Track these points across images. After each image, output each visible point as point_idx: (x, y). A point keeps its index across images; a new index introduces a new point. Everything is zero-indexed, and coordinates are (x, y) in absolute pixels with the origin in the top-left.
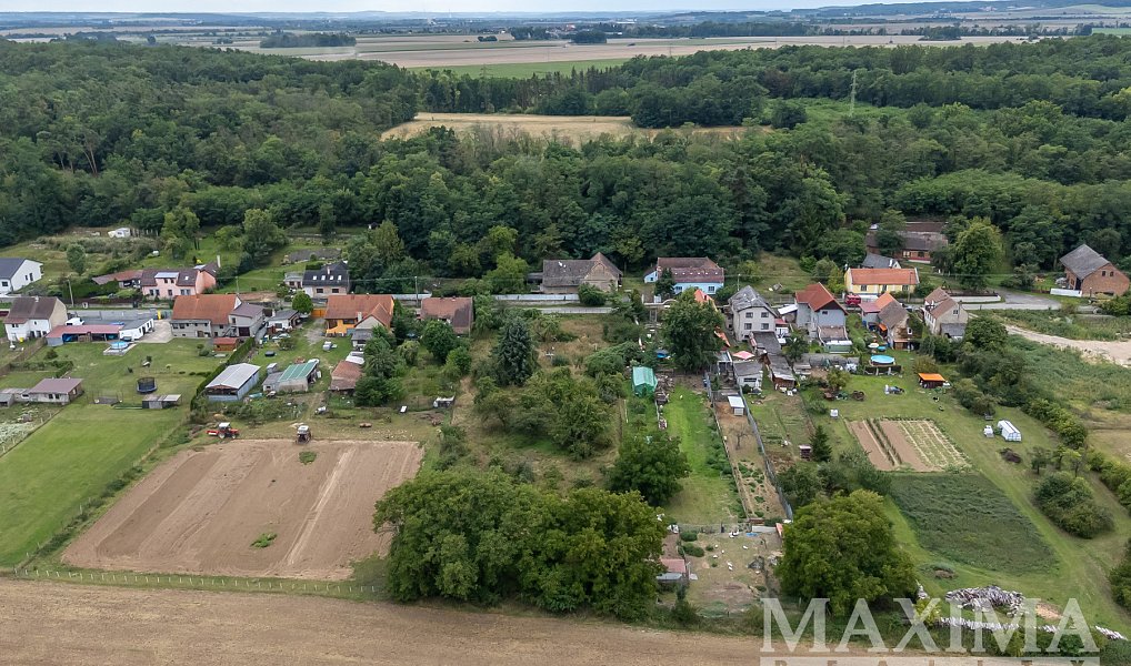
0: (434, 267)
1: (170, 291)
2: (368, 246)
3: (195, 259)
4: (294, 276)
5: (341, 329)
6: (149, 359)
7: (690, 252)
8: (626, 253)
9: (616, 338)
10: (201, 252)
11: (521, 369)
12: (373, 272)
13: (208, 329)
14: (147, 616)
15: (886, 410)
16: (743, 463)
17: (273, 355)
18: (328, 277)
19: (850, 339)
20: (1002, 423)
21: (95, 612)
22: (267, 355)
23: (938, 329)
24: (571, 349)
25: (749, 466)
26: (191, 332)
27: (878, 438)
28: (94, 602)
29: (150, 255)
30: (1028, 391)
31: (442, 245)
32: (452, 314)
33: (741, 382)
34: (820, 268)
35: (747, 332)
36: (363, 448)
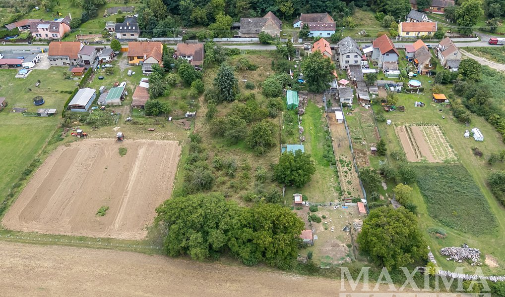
0: (183, 20)
1: (46, 35)
2: (147, 10)
3: (58, 13)
4: (111, 24)
5: (136, 61)
6: (39, 82)
7: (318, 10)
8: (284, 11)
9: (278, 68)
10: (61, 7)
11: (229, 94)
12: (151, 25)
13: (68, 61)
14: (46, 264)
15: (414, 118)
16: (341, 157)
17: (102, 79)
18: (127, 28)
19: (399, 70)
20: (475, 130)
21: (20, 262)
22: (99, 79)
23: (445, 62)
24: (256, 76)
25: (345, 159)
26: (59, 63)
27: (410, 139)
28: (19, 254)
29: (34, 9)
30: (490, 108)
31: (186, 9)
32: (193, 54)
33: (342, 101)
34: (386, 20)
35: (346, 65)
36: (151, 145)
